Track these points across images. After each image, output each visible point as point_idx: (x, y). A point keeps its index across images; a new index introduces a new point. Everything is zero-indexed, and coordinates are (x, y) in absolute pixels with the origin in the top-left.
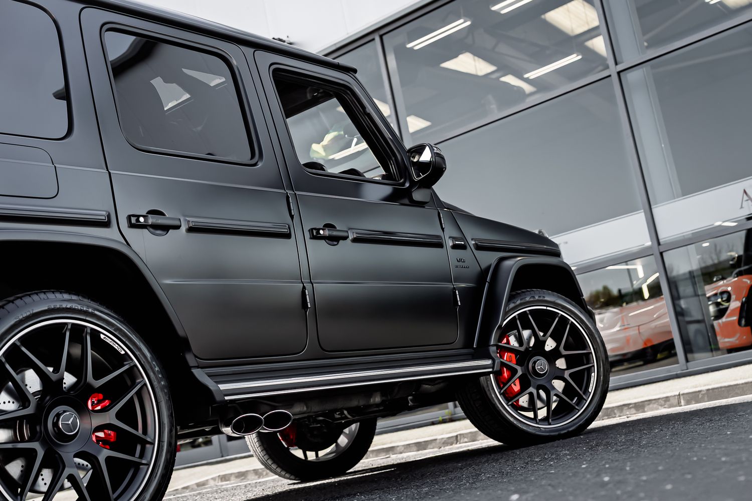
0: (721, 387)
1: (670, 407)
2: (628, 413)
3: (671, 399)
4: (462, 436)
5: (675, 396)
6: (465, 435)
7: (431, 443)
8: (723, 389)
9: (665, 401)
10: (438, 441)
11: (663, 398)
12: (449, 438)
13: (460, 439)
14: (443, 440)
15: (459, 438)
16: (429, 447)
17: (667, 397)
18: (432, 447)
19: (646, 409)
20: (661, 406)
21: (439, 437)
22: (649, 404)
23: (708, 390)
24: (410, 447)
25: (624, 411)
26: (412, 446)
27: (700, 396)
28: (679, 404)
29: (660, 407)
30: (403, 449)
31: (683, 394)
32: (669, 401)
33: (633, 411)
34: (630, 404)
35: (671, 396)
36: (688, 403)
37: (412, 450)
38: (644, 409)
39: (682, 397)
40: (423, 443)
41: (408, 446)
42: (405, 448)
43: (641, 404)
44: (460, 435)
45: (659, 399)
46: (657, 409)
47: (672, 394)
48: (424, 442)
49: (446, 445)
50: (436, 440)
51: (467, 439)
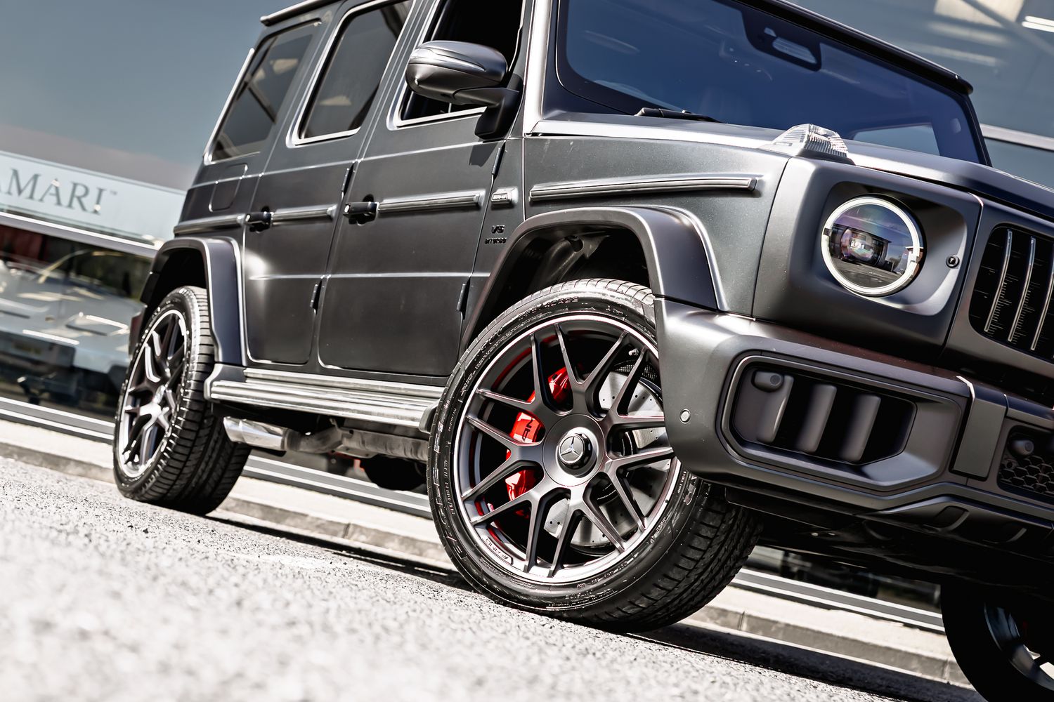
0: (807, 629)
1: (723, 625)
3: (730, 615)
4: (358, 529)
6: (364, 531)
7: (293, 518)
8: (809, 633)
10: (308, 519)
12: (332, 523)
13: (353, 533)
14: (319, 522)
15: (351, 529)
16: (288, 521)
18: (292, 523)
20: (712, 618)
21: (313, 514)
23: (788, 625)
24: (248, 506)
26: (253, 508)
27: (773, 629)
28: (739, 627)
29: (708, 620)
32: (726, 616)
36: (752, 630)
37: (251, 514)
39: (746, 619)
40: (277, 511)
41: (245, 504)
42: (237, 505)
44: (356, 526)
48: (281, 510)
49: (322, 531)
50: (306, 516)
51: (367, 537)
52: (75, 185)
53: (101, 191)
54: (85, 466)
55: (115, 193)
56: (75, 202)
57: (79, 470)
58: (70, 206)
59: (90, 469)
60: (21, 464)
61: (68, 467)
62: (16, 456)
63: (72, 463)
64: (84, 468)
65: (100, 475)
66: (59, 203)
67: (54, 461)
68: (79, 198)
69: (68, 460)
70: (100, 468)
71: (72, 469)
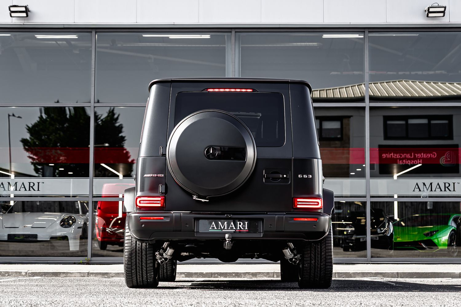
2: (248, 277)
3: (270, 273)
5: (272, 273)
9: (267, 274)
11: (266, 273)
19: (257, 276)
20: (265, 276)
22: (259, 274)
25: (246, 276)
28: (273, 277)
31: (276, 273)
32: (269, 274)
33: (251, 276)
34: (250, 273)
35: (270, 272)
37: (120, 276)
39: (275, 274)
41: (118, 274)
42: (115, 275)
43: (255, 274)
45: (264, 273)
46: (263, 277)
47: (271, 271)
52: (30, 183)
53: (39, 183)
55: (43, 183)
57: (64, 275)
60: (45, 278)
61: (61, 275)
62: (44, 276)
63: (62, 274)
64: (66, 274)
65: (71, 275)
66: (26, 190)
69: (60, 273)
70: (71, 273)
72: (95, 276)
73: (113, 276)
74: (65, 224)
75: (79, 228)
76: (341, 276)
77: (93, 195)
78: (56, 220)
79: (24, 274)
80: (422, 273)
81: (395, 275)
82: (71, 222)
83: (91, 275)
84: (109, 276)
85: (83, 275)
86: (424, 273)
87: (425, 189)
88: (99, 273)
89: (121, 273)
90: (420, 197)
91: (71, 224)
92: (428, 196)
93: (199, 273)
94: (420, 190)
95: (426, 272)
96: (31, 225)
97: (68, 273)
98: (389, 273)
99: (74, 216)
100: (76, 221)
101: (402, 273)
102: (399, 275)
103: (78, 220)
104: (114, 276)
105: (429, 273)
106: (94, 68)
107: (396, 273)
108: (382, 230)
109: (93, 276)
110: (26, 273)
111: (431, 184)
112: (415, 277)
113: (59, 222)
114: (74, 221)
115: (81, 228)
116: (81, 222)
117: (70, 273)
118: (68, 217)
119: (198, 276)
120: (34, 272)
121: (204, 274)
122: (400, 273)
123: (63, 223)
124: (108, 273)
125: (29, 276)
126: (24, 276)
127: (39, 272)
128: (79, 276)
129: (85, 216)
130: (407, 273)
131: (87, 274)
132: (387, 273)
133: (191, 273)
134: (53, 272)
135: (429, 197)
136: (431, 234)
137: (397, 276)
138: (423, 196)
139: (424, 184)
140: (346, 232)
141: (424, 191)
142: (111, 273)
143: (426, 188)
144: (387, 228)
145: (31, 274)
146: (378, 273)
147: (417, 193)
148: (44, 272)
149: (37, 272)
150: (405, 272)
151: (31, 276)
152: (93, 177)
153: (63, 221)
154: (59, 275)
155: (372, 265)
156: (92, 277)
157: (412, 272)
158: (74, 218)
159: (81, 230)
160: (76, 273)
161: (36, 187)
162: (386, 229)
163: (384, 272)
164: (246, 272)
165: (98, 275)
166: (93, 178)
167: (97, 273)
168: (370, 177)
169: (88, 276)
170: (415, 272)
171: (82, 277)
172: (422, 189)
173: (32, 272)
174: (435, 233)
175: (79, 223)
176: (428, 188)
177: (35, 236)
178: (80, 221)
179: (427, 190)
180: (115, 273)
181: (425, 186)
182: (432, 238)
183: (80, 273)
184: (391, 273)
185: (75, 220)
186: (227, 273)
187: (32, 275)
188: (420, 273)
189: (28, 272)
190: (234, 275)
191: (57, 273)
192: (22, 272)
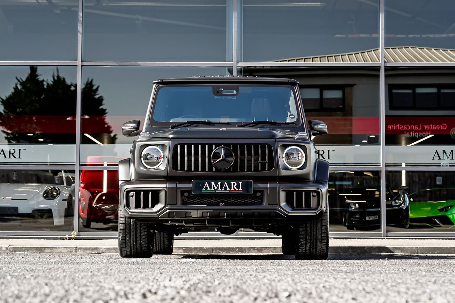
2: (253, 252)
9: (274, 249)
11: (273, 248)
17: (275, 248)
19: (263, 252)
20: (272, 251)
22: (265, 250)
25: (251, 251)
29: (271, 252)
30: (105, 250)
33: (256, 251)
37: (114, 252)
38: (262, 251)
41: (109, 249)
43: (261, 249)
45: (271, 248)
47: (278, 246)
52: (10, 150)
53: (20, 150)
54: (51, 249)
55: (25, 150)
56: (11, 156)
57: (49, 250)
58: (10, 157)
59: (53, 249)
60: (29, 253)
62: (26, 251)
63: (46, 249)
64: (51, 250)
65: (57, 251)
66: (5, 157)
67: (40, 249)
68: (12, 154)
71: (47, 251)
72: (84, 251)
73: (103, 251)
74: (48, 196)
75: (64, 200)
76: (356, 251)
77: (80, 163)
78: (38, 191)
79: (4, 249)
80: (444, 248)
81: (414, 250)
82: (54, 193)
83: (79, 250)
84: (99, 251)
85: (70, 250)
86: (446, 248)
87: (446, 157)
88: (88, 248)
89: (113, 248)
90: (440, 166)
91: (55, 196)
92: (449, 164)
93: (199, 248)
94: (440, 159)
95: (448, 247)
96: (11, 197)
97: (54, 248)
98: (408, 248)
99: (58, 187)
100: (61, 193)
101: (423, 248)
102: (419, 251)
103: (63, 192)
104: (105, 251)
105: (452, 248)
106: (81, 22)
107: (416, 248)
108: (396, 203)
109: (82, 251)
110: (7, 248)
111: (452, 151)
112: (436, 252)
113: (42, 193)
114: (58, 193)
115: (66, 200)
116: (66, 194)
117: (55, 248)
118: (52, 188)
119: (197, 251)
120: (15, 247)
121: (204, 250)
122: (420, 248)
123: (46, 195)
124: (98, 248)
125: (11, 251)
126: (4, 251)
127: (21, 246)
128: (66, 251)
129: (70, 187)
130: (427, 248)
131: (75, 249)
132: (406, 248)
133: (190, 248)
134: (37, 247)
135: (450, 166)
136: (446, 209)
137: (417, 251)
138: (443, 164)
139: (444, 151)
140: (358, 205)
141: (444, 159)
142: (101, 248)
143: (447, 155)
144: (402, 200)
145: (12, 249)
146: (396, 248)
147: (436, 161)
148: (27, 247)
149: (19, 246)
150: (425, 247)
151: (12, 251)
152: (80, 143)
153: (46, 192)
154: (44, 250)
155: (387, 240)
156: (80, 252)
157: (434, 247)
158: (59, 189)
159: (66, 202)
160: (62, 249)
161: (16, 155)
162: (402, 202)
163: (403, 247)
164: (250, 247)
165: (87, 250)
166: (80, 145)
167: (86, 248)
168: (386, 144)
169: (76, 252)
170: (436, 247)
171: (69, 252)
172: (442, 158)
173: (13, 247)
174: (450, 208)
175: (64, 195)
176: (448, 156)
177: (16, 209)
178: (65, 192)
179: (448, 158)
180: (106, 248)
181: (446, 153)
182: (446, 214)
183: (67, 248)
184: (410, 248)
185: (60, 191)
186: (230, 248)
187: (14, 250)
188: (442, 248)
189: (9, 247)
190: (237, 250)
191: (41, 247)
192: (2, 247)
